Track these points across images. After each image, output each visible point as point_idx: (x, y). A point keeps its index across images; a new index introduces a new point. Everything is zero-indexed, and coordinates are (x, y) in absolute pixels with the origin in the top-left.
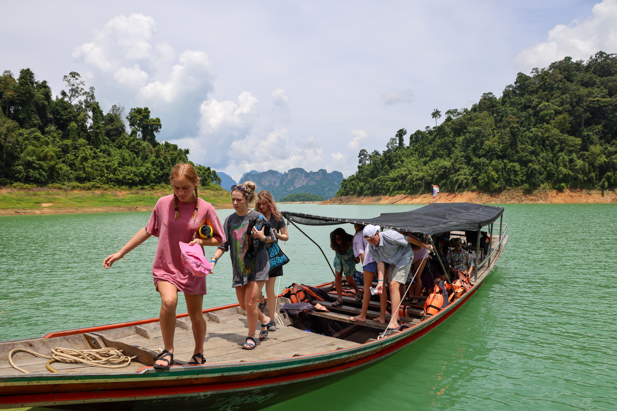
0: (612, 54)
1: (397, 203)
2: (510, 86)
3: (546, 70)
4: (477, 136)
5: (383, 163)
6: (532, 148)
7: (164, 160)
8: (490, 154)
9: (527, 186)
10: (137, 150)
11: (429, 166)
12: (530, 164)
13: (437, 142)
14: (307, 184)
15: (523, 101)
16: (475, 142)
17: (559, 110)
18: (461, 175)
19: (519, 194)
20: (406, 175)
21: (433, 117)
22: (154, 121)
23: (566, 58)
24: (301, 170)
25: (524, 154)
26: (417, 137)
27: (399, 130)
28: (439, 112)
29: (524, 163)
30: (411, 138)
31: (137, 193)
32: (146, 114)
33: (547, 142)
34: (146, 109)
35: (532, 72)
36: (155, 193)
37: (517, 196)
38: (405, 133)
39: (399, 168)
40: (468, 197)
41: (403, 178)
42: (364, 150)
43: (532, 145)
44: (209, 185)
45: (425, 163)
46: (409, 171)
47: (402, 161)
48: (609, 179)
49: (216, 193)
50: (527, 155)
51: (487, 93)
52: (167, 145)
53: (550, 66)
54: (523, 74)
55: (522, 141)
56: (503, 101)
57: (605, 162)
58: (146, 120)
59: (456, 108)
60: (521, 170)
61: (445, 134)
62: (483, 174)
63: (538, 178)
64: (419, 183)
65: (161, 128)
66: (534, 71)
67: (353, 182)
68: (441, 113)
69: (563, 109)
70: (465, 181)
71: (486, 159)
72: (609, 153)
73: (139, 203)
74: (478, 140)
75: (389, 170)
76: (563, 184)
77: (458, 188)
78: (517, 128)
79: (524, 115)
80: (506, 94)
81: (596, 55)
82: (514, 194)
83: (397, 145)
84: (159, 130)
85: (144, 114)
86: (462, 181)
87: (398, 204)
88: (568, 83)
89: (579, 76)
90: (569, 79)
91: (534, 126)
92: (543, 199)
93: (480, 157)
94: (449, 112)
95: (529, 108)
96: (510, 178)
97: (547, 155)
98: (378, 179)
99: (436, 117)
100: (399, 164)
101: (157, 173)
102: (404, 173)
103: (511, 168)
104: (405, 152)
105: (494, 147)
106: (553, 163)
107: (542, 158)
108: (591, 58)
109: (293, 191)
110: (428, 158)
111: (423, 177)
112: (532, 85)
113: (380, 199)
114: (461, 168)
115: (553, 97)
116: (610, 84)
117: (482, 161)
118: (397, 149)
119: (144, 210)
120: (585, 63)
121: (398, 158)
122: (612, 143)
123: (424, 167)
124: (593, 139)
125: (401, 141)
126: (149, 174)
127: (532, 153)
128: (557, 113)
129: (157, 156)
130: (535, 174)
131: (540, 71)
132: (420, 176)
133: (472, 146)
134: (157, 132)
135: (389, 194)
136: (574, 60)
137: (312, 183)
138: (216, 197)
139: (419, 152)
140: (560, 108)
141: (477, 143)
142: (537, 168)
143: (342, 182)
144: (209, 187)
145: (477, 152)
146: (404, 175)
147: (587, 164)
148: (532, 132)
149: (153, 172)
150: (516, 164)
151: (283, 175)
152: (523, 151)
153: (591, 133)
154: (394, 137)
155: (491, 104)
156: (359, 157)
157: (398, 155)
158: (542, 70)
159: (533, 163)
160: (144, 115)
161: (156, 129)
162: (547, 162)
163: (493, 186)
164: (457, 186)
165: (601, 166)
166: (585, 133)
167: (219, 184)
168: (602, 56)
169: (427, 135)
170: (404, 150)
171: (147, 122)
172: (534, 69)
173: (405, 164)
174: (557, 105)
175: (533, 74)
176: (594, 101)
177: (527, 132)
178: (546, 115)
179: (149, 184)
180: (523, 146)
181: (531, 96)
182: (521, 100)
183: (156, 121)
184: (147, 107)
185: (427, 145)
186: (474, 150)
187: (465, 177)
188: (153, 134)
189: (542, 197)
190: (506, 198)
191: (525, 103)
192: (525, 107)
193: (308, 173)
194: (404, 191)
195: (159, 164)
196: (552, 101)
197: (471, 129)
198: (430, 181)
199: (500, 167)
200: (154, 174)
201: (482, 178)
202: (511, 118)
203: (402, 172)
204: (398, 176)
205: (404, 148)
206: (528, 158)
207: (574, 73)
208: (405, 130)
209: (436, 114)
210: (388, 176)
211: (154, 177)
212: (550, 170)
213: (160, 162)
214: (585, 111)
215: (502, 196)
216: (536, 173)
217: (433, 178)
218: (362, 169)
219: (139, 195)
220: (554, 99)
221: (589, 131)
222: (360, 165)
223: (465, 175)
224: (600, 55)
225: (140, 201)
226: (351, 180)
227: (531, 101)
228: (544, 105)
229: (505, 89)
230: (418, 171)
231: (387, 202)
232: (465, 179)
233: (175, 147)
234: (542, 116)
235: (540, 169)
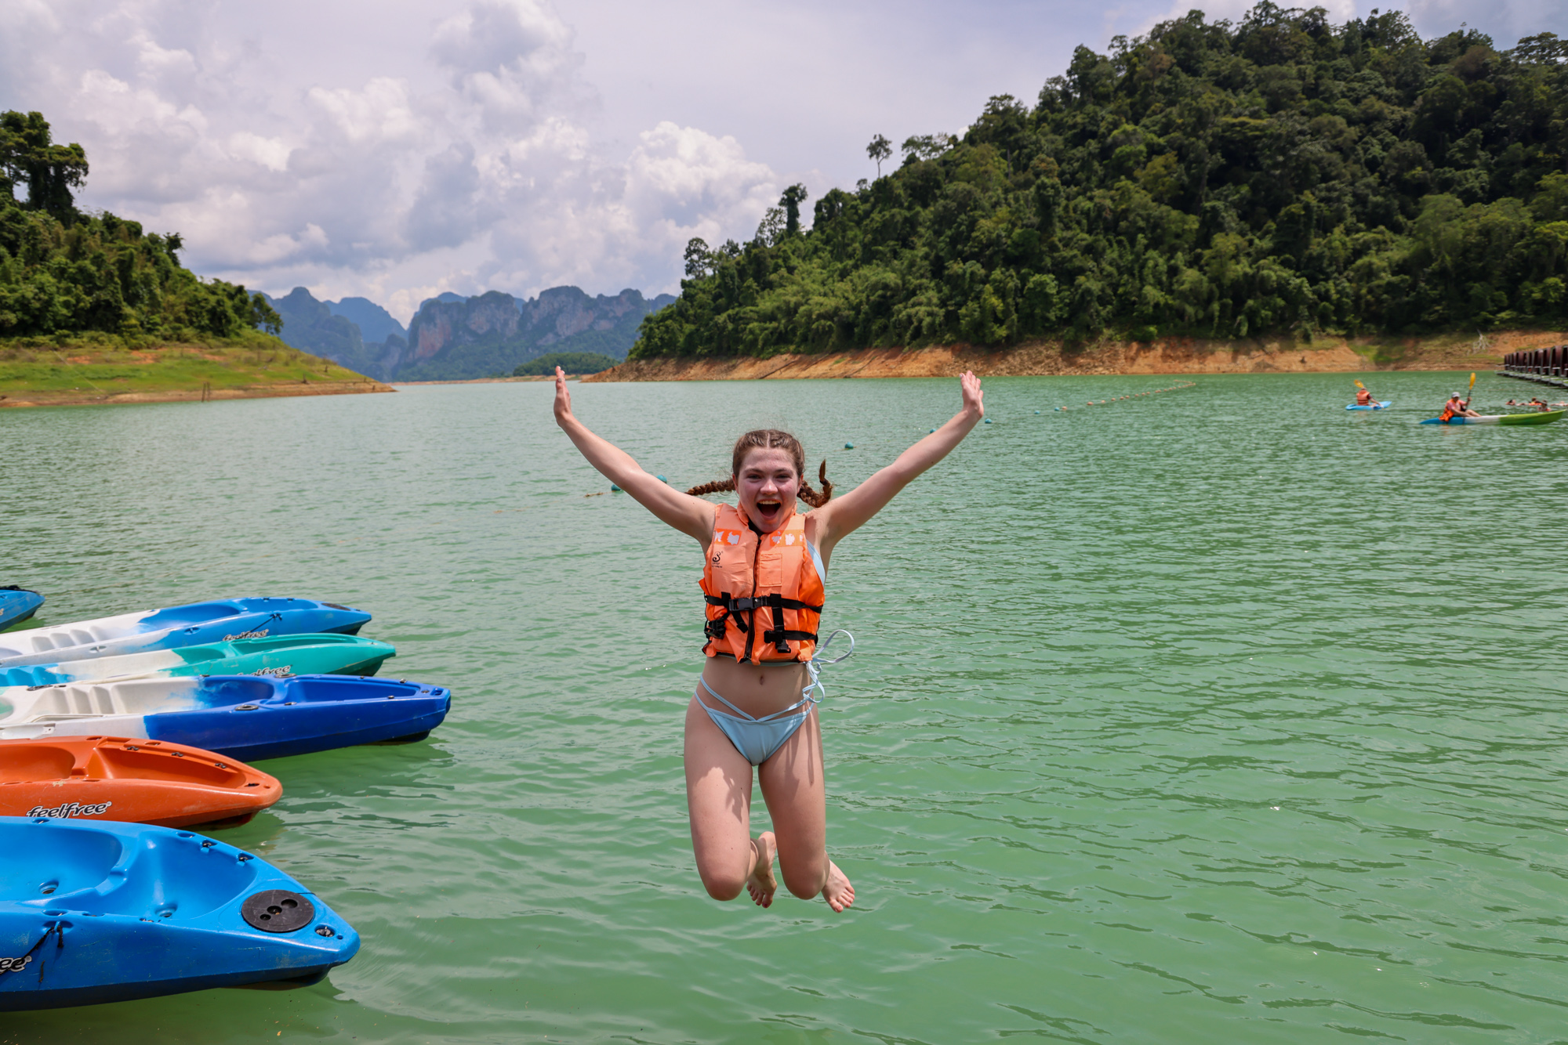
0: (1293, 10)
1: (773, 376)
2: (1057, 80)
3: (1142, 42)
4: (962, 207)
5: (742, 273)
6: (1089, 238)
7: (93, 263)
8: (991, 254)
9: (1068, 332)
10: (12, 237)
11: (851, 281)
12: (1081, 279)
13: (873, 220)
14: (591, 327)
15: (1079, 119)
16: (955, 222)
17: (1159, 145)
18: (920, 304)
19: (1051, 352)
20: (798, 305)
21: (871, 156)
22: (62, 152)
23: (1191, 13)
24: (574, 292)
25: (1067, 253)
26: (832, 206)
27: (787, 188)
28: (886, 143)
29: (1067, 275)
30: (818, 208)
31: (12, 357)
32: (34, 132)
33: (1123, 224)
34: (35, 118)
35: (1112, 46)
36: (69, 356)
37: (1048, 357)
38: (803, 197)
39: (781, 286)
40: (933, 360)
41: (790, 311)
42: (700, 241)
43: (1090, 232)
44: (238, 335)
45: (843, 274)
46: (806, 293)
47: (791, 270)
48: (1252, 315)
49: (254, 355)
50: (1075, 256)
51: (998, 96)
52: (111, 223)
53: (1153, 33)
54: (1088, 51)
55: (1066, 220)
56: (1040, 119)
57: (1246, 274)
58: (38, 149)
59: (929, 134)
60: (1058, 293)
61: (896, 201)
62: (970, 304)
63: (1097, 312)
64: (824, 327)
65: (86, 173)
66: (1116, 44)
67: (669, 322)
68: (890, 146)
69: (1168, 142)
70: (928, 320)
71: (979, 265)
72: (1257, 253)
73: (13, 385)
74: (963, 216)
75: (757, 292)
76: (1152, 329)
77: (914, 337)
78: (1053, 187)
79: (1079, 155)
80: (1048, 101)
81: (1255, 8)
82: (1040, 352)
83: (784, 226)
84: (82, 178)
85: (28, 131)
86: (920, 321)
87: (775, 379)
88: (1183, 76)
89: (1214, 61)
90: (1189, 66)
91: (1101, 184)
92: (1107, 363)
93: (965, 261)
94: (910, 143)
95: (1093, 138)
96: (1033, 311)
97: (1121, 256)
98: (729, 316)
99: (878, 154)
100: (782, 277)
101: (73, 301)
102: (793, 300)
103: (1035, 288)
104: (801, 245)
105: (999, 236)
106: (1132, 275)
107: (1111, 264)
108: (1247, 17)
109: (555, 346)
110: (851, 262)
111: (837, 309)
112: (1104, 80)
113: (734, 367)
114: (920, 287)
115: (1148, 112)
116: (1274, 84)
117: (969, 271)
118: (782, 239)
119: (26, 403)
120: (1233, 30)
121: (780, 261)
122: (1265, 228)
123: (839, 285)
124: (1223, 217)
125: (793, 215)
126: (49, 303)
127: (1089, 250)
128: (1154, 151)
129: (76, 254)
130: (1089, 302)
131: (1130, 42)
132: (829, 307)
133: (949, 233)
134: (76, 185)
135: (754, 354)
136: (1208, 21)
137: (604, 325)
138: (255, 365)
139: (834, 246)
140: (1162, 141)
141: (960, 225)
142: (1093, 288)
143: (642, 323)
144: (236, 339)
145: (959, 247)
146: (792, 305)
147: (1205, 279)
148: (1091, 199)
149: (63, 299)
150: (1048, 278)
151: (526, 306)
152: (1066, 245)
153: (1220, 204)
154: (777, 207)
155: (1004, 124)
156: (686, 257)
157: (781, 253)
158: (1136, 41)
159: (1086, 276)
160: (30, 134)
161: (73, 176)
162: (1121, 273)
163: (993, 333)
164: (908, 335)
165: (1235, 284)
166: (1208, 205)
167: (277, 330)
168: (1268, 13)
169: (854, 203)
170: (797, 241)
171: (40, 155)
172: (1115, 38)
173: (797, 277)
174: (1154, 132)
175: (1113, 50)
176: (1234, 125)
177: (1080, 198)
178: (1129, 155)
179: (52, 333)
180: (1068, 234)
181: (1098, 109)
182: (1074, 116)
183: (70, 153)
184: (36, 110)
185: (851, 229)
186: (954, 241)
187: (928, 309)
188: (66, 190)
189: (1105, 358)
190: (1022, 362)
191: (1083, 124)
192: (1083, 136)
193: (592, 300)
194: (792, 348)
195: (78, 277)
196: (1145, 121)
197: (950, 188)
198: (851, 320)
199: (1011, 284)
200: (66, 304)
201: (969, 311)
202: (1043, 161)
203: (788, 298)
204: (778, 308)
205: (799, 236)
206: (1077, 263)
207: (1201, 51)
208: (802, 187)
209: (878, 148)
210: (753, 308)
211: (64, 311)
212: (1126, 293)
213: (81, 270)
214: (1212, 149)
215: (1014, 357)
216: (1091, 300)
217: (858, 313)
218: (692, 291)
219: (16, 362)
220: (1149, 116)
221: (1219, 200)
222: (691, 277)
223: (929, 304)
224: (1264, 9)
225: (18, 378)
226: (664, 318)
227: (1094, 119)
228: (1124, 132)
229: (1046, 88)
230: (825, 295)
231: (751, 372)
232: (930, 314)
233: (135, 230)
234: (1119, 158)
235: (1103, 290)
